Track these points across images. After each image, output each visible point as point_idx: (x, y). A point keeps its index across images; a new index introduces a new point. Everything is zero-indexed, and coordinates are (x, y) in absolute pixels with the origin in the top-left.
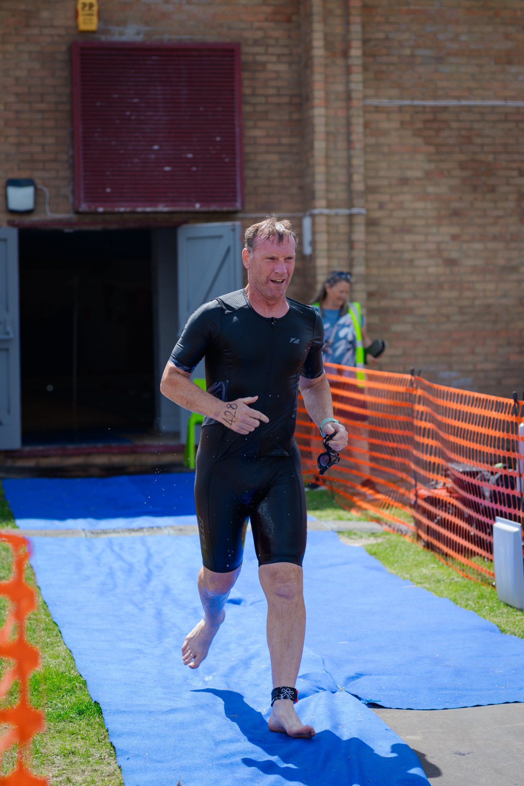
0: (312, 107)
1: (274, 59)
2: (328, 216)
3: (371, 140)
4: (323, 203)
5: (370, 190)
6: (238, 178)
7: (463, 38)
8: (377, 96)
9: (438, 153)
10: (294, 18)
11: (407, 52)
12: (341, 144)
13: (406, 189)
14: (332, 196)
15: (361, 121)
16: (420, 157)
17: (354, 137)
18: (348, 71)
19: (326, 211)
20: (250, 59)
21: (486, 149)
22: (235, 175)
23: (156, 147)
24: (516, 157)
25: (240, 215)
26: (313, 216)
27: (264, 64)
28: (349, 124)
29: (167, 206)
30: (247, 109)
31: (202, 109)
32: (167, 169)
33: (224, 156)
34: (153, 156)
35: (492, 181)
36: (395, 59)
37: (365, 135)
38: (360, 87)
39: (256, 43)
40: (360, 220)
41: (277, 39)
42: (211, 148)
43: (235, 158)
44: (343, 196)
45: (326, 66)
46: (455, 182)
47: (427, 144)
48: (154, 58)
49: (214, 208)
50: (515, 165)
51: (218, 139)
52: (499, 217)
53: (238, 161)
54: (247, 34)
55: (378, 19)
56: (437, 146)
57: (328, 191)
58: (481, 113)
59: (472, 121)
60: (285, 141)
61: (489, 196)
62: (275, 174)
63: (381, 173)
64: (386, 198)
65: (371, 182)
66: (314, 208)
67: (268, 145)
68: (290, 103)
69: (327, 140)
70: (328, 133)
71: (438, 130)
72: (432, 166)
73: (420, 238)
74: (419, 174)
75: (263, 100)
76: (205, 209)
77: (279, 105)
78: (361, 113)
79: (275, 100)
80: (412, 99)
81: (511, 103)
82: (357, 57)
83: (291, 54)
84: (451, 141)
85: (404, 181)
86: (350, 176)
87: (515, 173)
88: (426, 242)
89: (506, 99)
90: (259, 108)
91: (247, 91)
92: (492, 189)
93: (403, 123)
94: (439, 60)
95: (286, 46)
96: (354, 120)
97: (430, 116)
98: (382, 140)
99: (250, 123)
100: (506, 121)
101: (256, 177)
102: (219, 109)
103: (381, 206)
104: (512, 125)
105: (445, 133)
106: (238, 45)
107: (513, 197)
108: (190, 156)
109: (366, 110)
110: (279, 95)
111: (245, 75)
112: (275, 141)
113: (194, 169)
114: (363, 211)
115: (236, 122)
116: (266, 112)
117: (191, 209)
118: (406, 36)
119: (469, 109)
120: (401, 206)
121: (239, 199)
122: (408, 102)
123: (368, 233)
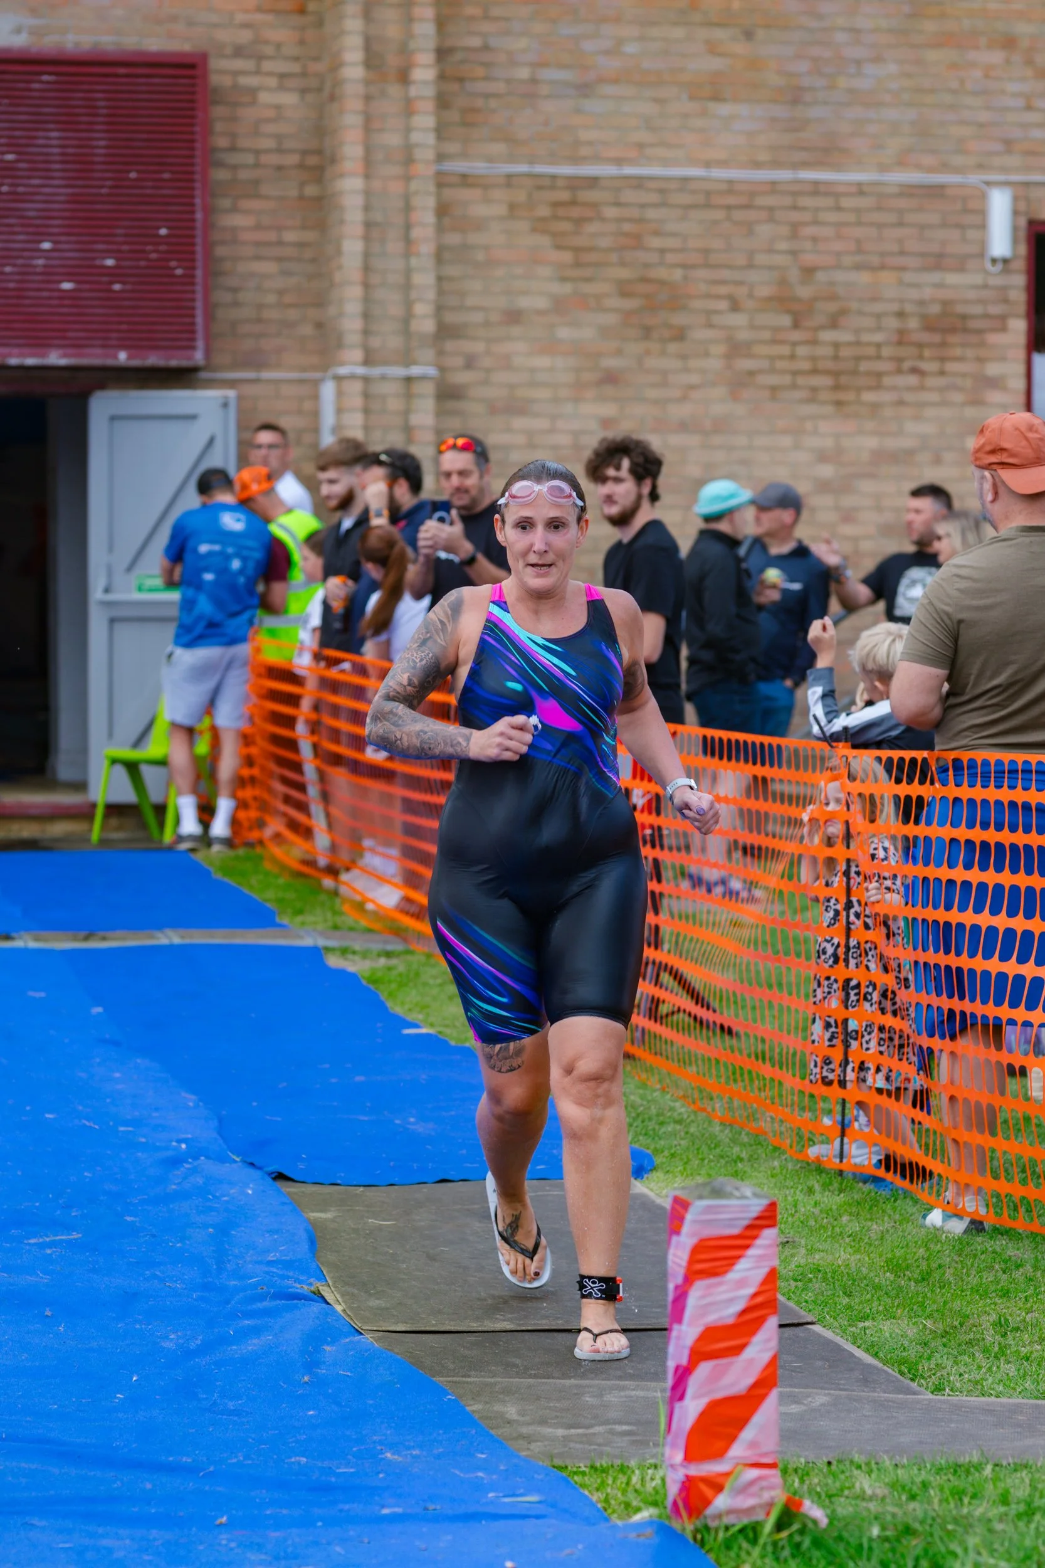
0: (342, 175)
1: (273, 82)
2: (366, 380)
3: (453, 239)
4: (358, 355)
5: (445, 332)
6: (199, 304)
7: (630, 48)
8: (465, 155)
9: (578, 264)
10: (311, 7)
11: (524, 73)
12: (394, 246)
13: (516, 330)
14: (375, 342)
15: (431, 202)
16: (545, 271)
17: (416, 233)
18: (409, 109)
19: (361, 370)
20: (226, 81)
21: (670, 258)
22: (193, 300)
23: (46, 245)
24: (726, 274)
25: (203, 375)
26: (338, 379)
27: (253, 92)
28: (408, 208)
29: (65, 356)
30: (219, 175)
31: (133, 175)
32: (67, 286)
33: (173, 264)
34: (40, 262)
35: (679, 319)
36: (499, 87)
37: (440, 229)
38: (430, 139)
39: (239, 52)
40: (429, 389)
41: (279, 46)
42: (149, 248)
43: (194, 268)
44: (395, 342)
45: (368, 98)
46: (611, 319)
47: (559, 247)
48: (45, 78)
49: (153, 360)
50: (723, 290)
51: (163, 232)
52: (692, 387)
53: (199, 273)
54: (224, 36)
55: (470, 10)
56: (577, 250)
57: (366, 332)
58: (662, 191)
59: (643, 206)
60: (290, 236)
61: (673, 347)
62: (271, 299)
63: (470, 301)
64: (479, 347)
65: (450, 318)
66: (342, 364)
67: (258, 244)
68: (301, 166)
69: (367, 238)
70: (368, 225)
71: (579, 222)
72: (567, 288)
73: (542, 424)
74: (541, 303)
75: (250, 159)
76: (136, 363)
77: (280, 168)
78: (432, 188)
79: (274, 159)
80: (531, 163)
81: (718, 173)
82: (425, 82)
83: (304, 74)
84: (604, 242)
85: (514, 317)
86: (409, 305)
87: (723, 305)
88: (552, 431)
89: (708, 164)
90: (243, 175)
91: (221, 142)
92: (680, 335)
93: (512, 207)
94: (585, 89)
95: (297, 59)
96: (416, 201)
97: (565, 196)
98: (474, 238)
99: (226, 203)
100: (708, 206)
101: (236, 304)
102: (166, 176)
103: (470, 363)
104: (719, 215)
105: (592, 228)
106: (204, 57)
107: (719, 349)
108: (110, 262)
109: (442, 181)
110: (280, 151)
111: (217, 111)
112: (272, 236)
113: (117, 287)
114: (432, 371)
115: (198, 201)
116: (256, 182)
117: (110, 362)
118: (522, 43)
119: (639, 182)
120: (506, 363)
121: (200, 343)
122: (523, 168)
123: (440, 413)
